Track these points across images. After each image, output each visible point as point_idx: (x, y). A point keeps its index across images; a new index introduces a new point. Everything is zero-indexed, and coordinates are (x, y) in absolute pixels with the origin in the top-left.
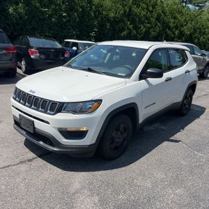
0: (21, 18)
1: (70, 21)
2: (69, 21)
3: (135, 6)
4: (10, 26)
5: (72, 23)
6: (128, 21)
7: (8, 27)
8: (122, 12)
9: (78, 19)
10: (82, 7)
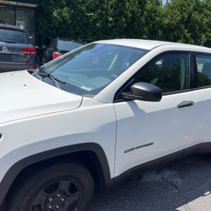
0: (65, 22)
1: (117, 27)
2: (115, 27)
3: (196, 12)
4: (52, 29)
5: (117, 28)
6: (186, 28)
7: (50, 31)
8: (179, 18)
9: (125, 25)
10: (132, 12)
